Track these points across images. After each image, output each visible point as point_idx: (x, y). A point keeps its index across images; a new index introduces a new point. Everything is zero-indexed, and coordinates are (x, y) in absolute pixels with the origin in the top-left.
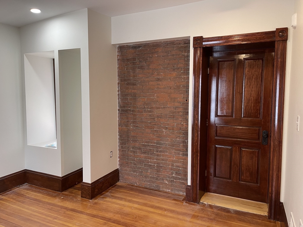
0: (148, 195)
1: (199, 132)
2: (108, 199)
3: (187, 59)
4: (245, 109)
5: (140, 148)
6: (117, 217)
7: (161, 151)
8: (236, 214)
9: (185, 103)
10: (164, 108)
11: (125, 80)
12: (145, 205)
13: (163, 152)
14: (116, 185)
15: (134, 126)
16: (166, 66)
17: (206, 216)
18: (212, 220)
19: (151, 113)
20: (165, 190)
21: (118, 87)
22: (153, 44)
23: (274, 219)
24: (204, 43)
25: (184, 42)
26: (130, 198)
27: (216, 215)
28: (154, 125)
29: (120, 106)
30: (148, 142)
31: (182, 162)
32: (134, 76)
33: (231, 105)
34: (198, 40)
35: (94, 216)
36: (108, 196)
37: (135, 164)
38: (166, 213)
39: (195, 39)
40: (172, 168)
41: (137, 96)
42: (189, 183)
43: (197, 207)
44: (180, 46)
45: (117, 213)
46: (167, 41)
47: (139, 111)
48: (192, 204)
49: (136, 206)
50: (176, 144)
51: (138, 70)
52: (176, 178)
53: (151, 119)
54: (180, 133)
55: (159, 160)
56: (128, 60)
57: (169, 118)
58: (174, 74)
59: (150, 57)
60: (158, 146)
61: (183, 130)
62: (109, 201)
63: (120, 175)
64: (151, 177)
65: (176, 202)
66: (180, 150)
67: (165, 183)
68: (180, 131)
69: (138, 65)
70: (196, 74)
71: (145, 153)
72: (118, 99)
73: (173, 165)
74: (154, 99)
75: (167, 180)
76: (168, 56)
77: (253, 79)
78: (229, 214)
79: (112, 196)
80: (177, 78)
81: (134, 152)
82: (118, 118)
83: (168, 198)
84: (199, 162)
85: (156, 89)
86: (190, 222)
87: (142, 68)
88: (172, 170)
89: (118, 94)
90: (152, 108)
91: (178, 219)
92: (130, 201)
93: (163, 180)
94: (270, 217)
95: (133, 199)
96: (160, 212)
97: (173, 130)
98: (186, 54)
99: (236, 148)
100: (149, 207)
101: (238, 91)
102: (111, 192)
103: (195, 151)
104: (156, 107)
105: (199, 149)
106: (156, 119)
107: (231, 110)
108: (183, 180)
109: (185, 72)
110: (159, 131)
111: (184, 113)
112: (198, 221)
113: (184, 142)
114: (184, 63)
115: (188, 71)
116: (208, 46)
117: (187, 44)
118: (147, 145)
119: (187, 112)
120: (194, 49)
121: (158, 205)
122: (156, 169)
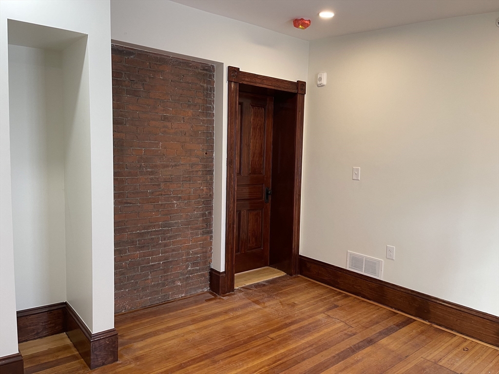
7: (170, 237)
10: (176, 165)
16: (177, 98)
20: (177, 297)
22: (155, 56)
23: (295, 274)
25: (202, 66)
28: (159, 195)
33: (238, 159)
37: (123, 274)
39: (232, 69)
40: (187, 258)
41: (125, 144)
42: (223, 269)
43: (239, 294)
44: (197, 71)
46: (179, 58)
50: (193, 221)
51: (126, 97)
53: (153, 185)
54: (198, 203)
55: (168, 252)
57: (183, 181)
58: (190, 112)
60: (165, 231)
61: (203, 198)
64: (154, 286)
66: (198, 228)
67: (177, 286)
71: (141, 248)
73: (188, 254)
74: (157, 151)
75: (180, 279)
76: (181, 82)
80: (194, 120)
84: (235, 236)
87: (135, 93)
88: (187, 261)
90: (156, 166)
93: (174, 282)
104: (162, 164)
105: (235, 218)
106: (162, 185)
107: (239, 166)
108: (203, 270)
109: (205, 111)
110: (166, 205)
111: (205, 172)
112: (267, 304)
113: (203, 215)
114: (202, 98)
115: (208, 112)
116: (245, 83)
117: (206, 70)
118: (145, 232)
119: (209, 172)
120: (230, 82)
121: (209, 313)
122: (161, 270)
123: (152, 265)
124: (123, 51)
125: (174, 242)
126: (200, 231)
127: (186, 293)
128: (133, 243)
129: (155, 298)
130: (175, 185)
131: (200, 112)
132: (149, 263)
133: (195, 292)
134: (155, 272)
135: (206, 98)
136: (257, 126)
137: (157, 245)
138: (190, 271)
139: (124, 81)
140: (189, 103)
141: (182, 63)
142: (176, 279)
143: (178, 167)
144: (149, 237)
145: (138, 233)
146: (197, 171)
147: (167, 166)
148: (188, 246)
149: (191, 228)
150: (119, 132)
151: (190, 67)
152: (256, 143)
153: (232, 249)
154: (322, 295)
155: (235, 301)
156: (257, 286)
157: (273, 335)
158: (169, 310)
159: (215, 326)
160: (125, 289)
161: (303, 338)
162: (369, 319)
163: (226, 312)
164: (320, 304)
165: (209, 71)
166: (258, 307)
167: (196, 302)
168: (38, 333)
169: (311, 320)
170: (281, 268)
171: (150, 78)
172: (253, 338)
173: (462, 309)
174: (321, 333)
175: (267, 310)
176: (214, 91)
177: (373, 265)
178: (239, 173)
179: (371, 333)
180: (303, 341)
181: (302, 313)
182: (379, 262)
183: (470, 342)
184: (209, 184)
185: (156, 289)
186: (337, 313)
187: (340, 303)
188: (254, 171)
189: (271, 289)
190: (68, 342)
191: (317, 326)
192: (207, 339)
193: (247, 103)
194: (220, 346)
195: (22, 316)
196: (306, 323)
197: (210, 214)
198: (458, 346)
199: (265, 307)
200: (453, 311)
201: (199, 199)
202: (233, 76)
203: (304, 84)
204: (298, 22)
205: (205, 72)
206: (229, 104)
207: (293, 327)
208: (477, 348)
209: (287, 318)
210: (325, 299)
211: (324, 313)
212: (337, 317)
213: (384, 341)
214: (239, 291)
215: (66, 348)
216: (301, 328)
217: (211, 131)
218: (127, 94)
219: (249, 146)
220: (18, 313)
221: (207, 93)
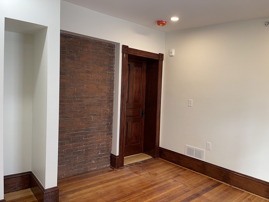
1: (125, 114)
7: (89, 136)
9: (109, 93)
13: (92, 136)
16: (95, 61)
17: (138, 170)
19: (80, 102)
20: (92, 169)
22: (84, 39)
23: (157, 157)
28: (84, 113)
30: (77, 131)
31: (106, 141)
34: (126, 48)
37: (63, 156)
39: (124, 46)
41: (66, 85)
42: (118, 154)
46: (96, 40)
47: (68, 100)
50: (102, 127)
53: (81, 108)
55: (88, 144)
57: (97, 106)
58: (102, 69)
60: (87, 133)
61: (108, 115)
67: (92, 163)
69: (68, 54)
71: (74, 142)
73: (99, 145)
74: (84, 89)
75: (94, 160)
76: (97, 53)
80: (104, 73)
84: (124, 136)
90: (82, 97)
91: (133, 178)
97: (100, 116)
99: (130, 123)
104: (86, 96)
105: (125, 126)
106: (86, 108)
107: (127, 98)
108: (107, 154)
109: (109, 69)
110: (88, 119)
111: (109, 101)
112: (142, 174)
113: (108, 124)
114: (108, 61)
115: (111, 69)
116: (131, 54)
117: (111, 47)
118: (76, 133)
119: (111, 101)
120: (123, 53)
121: (109, 178)
122: (84, 154)
123: (79, 152)
124: (66, 36)
125: (91, 139)
126: (106, 133)
127: (98, 167)
128: (69, 139)
129: (80, 170)
130: (93, 108)
131: (107, 69)
132: (77, 150)
133: (102, 167)
134: (80, 155)
135: (110, 62)
136: (138, 77)
137: (82, 140)
138: (100, 155)
139: (67, 52)
140: (101, 64)
141: (98, 42)
142: (92, 159)
143: (94, 98)
144: (78, 136)
145: (72, 134)
146: (105, 101)
147: (89, 98)
148: (99, 141)
149: (101, 131)
150: (63, 79)
151: (102, 45)
152: (137, 86)
153: (123, 143)
154: (172, 169)
155: (124, 172)
156: (136, 164)
157: (144, 191)
158: (88, 177)
159: (113, 185)
160: (64, 164)
161: (161, 193)
162: (197, 183)
163: (119, 178)
164: (170, 174)
165: (112, 47)
166: (137, 175)
167: (103, 172)
168: (15, 188)
169: (165, 183)
170: (150, 154)
171: (80, 50)
172: (133, 193)
173: (248, 178)
174: (171, 190)
175: (142, 177)
176: (115, 58)
177: (199, 153)
178: (128, 102)
179: (198, 190)
180: (161, 195)
181: (161, 179)
182: (203, 151)
183: (252, 195)
184: (111, 108)
185: (80, 165)
186: (179, 179)
187: (181, 173)
188: (135, 101)
189: (144, 165)
190: (32, 193)
191: (168, 186)
192: (108, 193)
193: (132, 64)
194: (115, 197)
195: (7, 178)
196: (163, 184)
197: (111, 124)
198: (245, 198)
199: (141, 175)
200: (243, 178)
201: (105, 116)
202: (125, 50)
203: (162, 55)
204: (160, 23)
205: (110, 48)
206: (123, 65)
207: (156, 187)
208: (256, 199)
209: (152, 181)
210: (173, 171)
211: (172, 178)
212: (180, 181)
213: (205, 195)
214: (127, 166)
215: (30, 197)
216: (160, 187)
217: (112, 79)
218: (68, 59)
219: (133, 87)
220: (4, 177)
221: (111, 59)
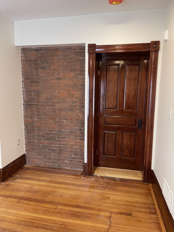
0: (52, 173)
1: (93, 122)
2: (18, 180)
3: (82, 62)
4: (126, 103)
5: (44, 136)
6: (28, 195)
7: (62, 138)
8: (121, 181)
9: (81, 98)
10: (64, 102)
11: (28, 79)
12: (51, 182)
13: (64, 138)
14: (24, 167)
15: (39, 118)
16: (65, 67)
17: (100, 185)
18: (104, 188)
19: (52, 106)
20: (66, 168)
21: (23, 84)
22: (53, 48)
23: (147, 182)
24: (97, 50)
25: (79, 47)
26: (38, 178)
27: (107, 183)
28: (56, 116)
29: (25, 101)
30: (51, 131)
31: (79, 145)
32: (37, 75)
33: (115, 100)
34: (92, 47)
35: (7, 196)
36: (17, 178)
37: (40, 149)
38: (69, 186)
39: (90, 46)
40: (71, 150)
41: (40, 92)
42: (86, 161)
43: (92, 179)
44: (76, 51)
45: (28, 191)
46: (66, 46)
47: (42, 105)
48: (88, 177)
49: (44, 183)
50: (74, 131)
51: (40, 70)
52: (74, 158)
53: (53, 111)
54: (77, 122)
55: (61, 145)
56: (31, 60)
57: (68, 110)
58: (72, 74)
59: (51, 59)
60: (59, 134)
61: (80, 120)
62: (19, 182)
63: (27, 159)
64: (54, 159)
65: (76, 177)
66: (77, 136)
67: (66, 163)
68: (78, 121)
69: (40, 65)
70: (91, 75)
71: (48, 140)
72: (23, 95)
73: (72, 148)
74: (55, 95)
75: (67, 160)
76: (67, 59)
77: (132, 80)
78: (116, 182)
79: (22, 177)
80: (75, 78)
81: (39, 139)
82: (24, 111)
83: (69, 174)
84: (93, 145)
85: (56, 87)
86: (89, 191)
87: (44, 68)
88: (71, 152)
89: (23, 91)
90: (54, 102)
91: (79, 190)
92: (38, 180)
93: (64, 160)
94: (144, 181)
95: (40, 178)
96: (64, 186)
97: (72, 120)
98: (81, 58)
99: (120, 132)
100: (54, 183)
101: (121, 89)
102: (20, 174)
103: (90, 136)
104: (57, 102)
105: (93, 134)
106: (57, 112)
107: (115, 104)
108: (80, 159)
109: (81, 73)
110: (60, 122)
113: (80, 129)
117: (82, 49)
119: (83, 106)
120: (89, 54)
125: (64, 140)
126: (78, 138)
127: (71, 167)
129: (55, 165)
130: (64, 112)
131: (78, 73)
132: (52, 148)
133: (76, 169)
134: (55, 153)
135: (82, 65)
137: (55, 140)
139: (39, 63)
140: (72, 69)
141: (68, 48)
144: (52, 135)
145: (47, 133)
146: (76, 106)
147: (60, 102)
148: (72, 144)
151: (72, 49)
160: (41, 156)
184: (84, 113)
186: (119, 219)
202: (91, 50)
